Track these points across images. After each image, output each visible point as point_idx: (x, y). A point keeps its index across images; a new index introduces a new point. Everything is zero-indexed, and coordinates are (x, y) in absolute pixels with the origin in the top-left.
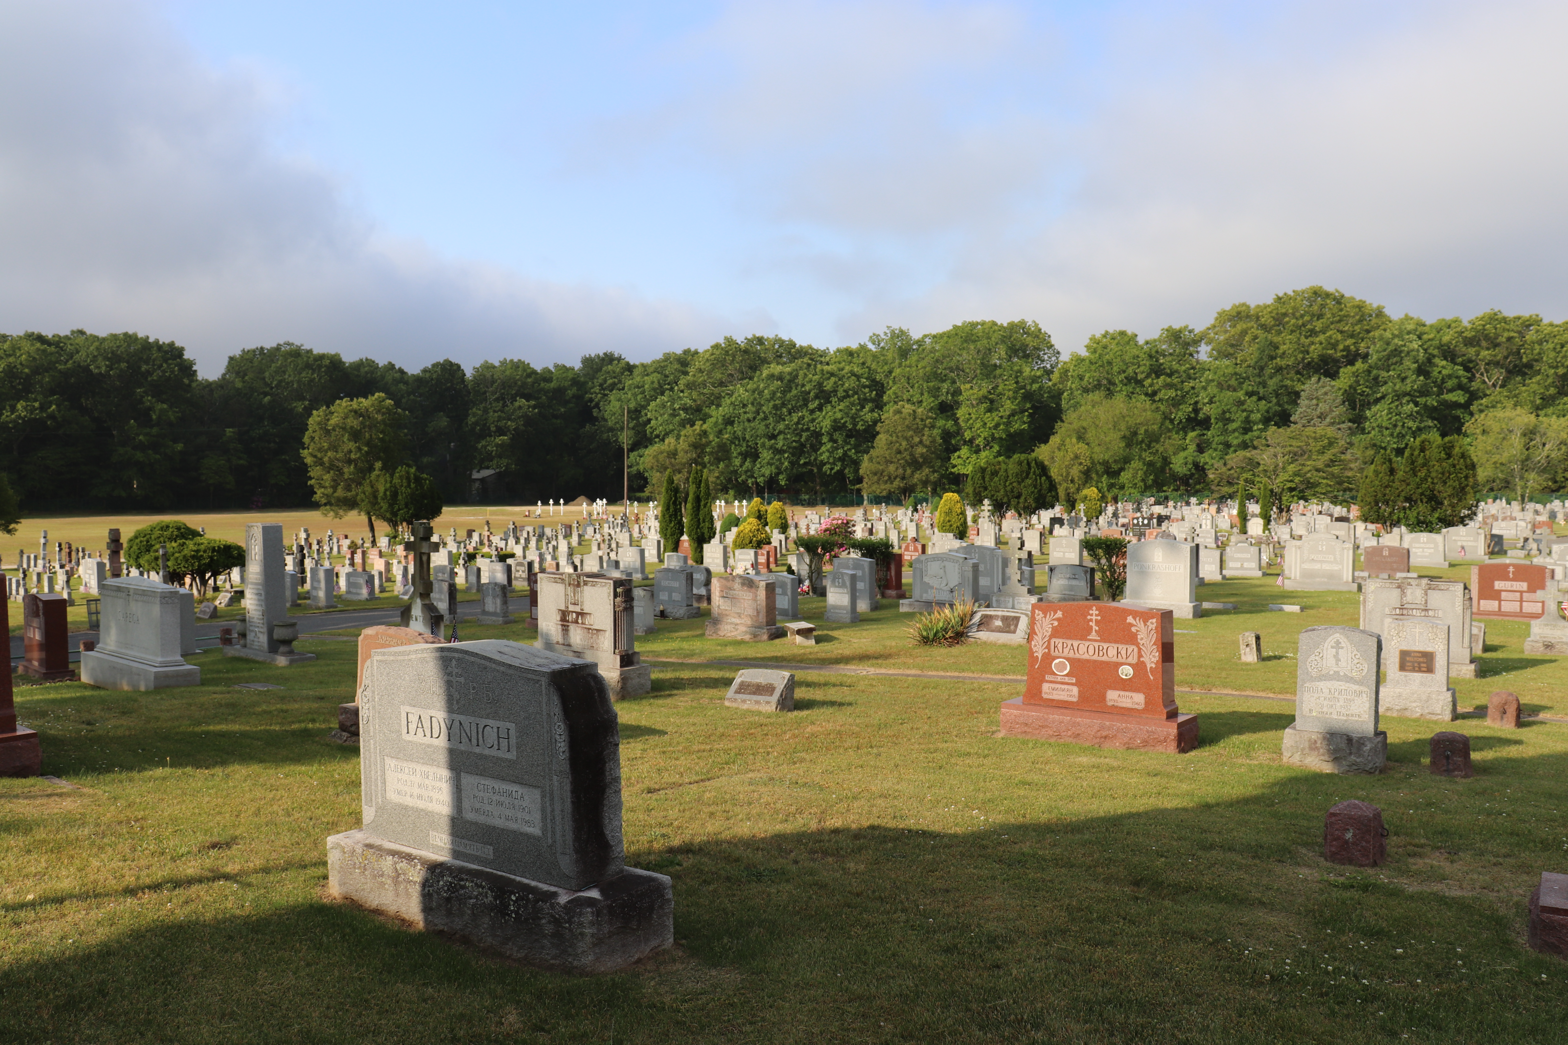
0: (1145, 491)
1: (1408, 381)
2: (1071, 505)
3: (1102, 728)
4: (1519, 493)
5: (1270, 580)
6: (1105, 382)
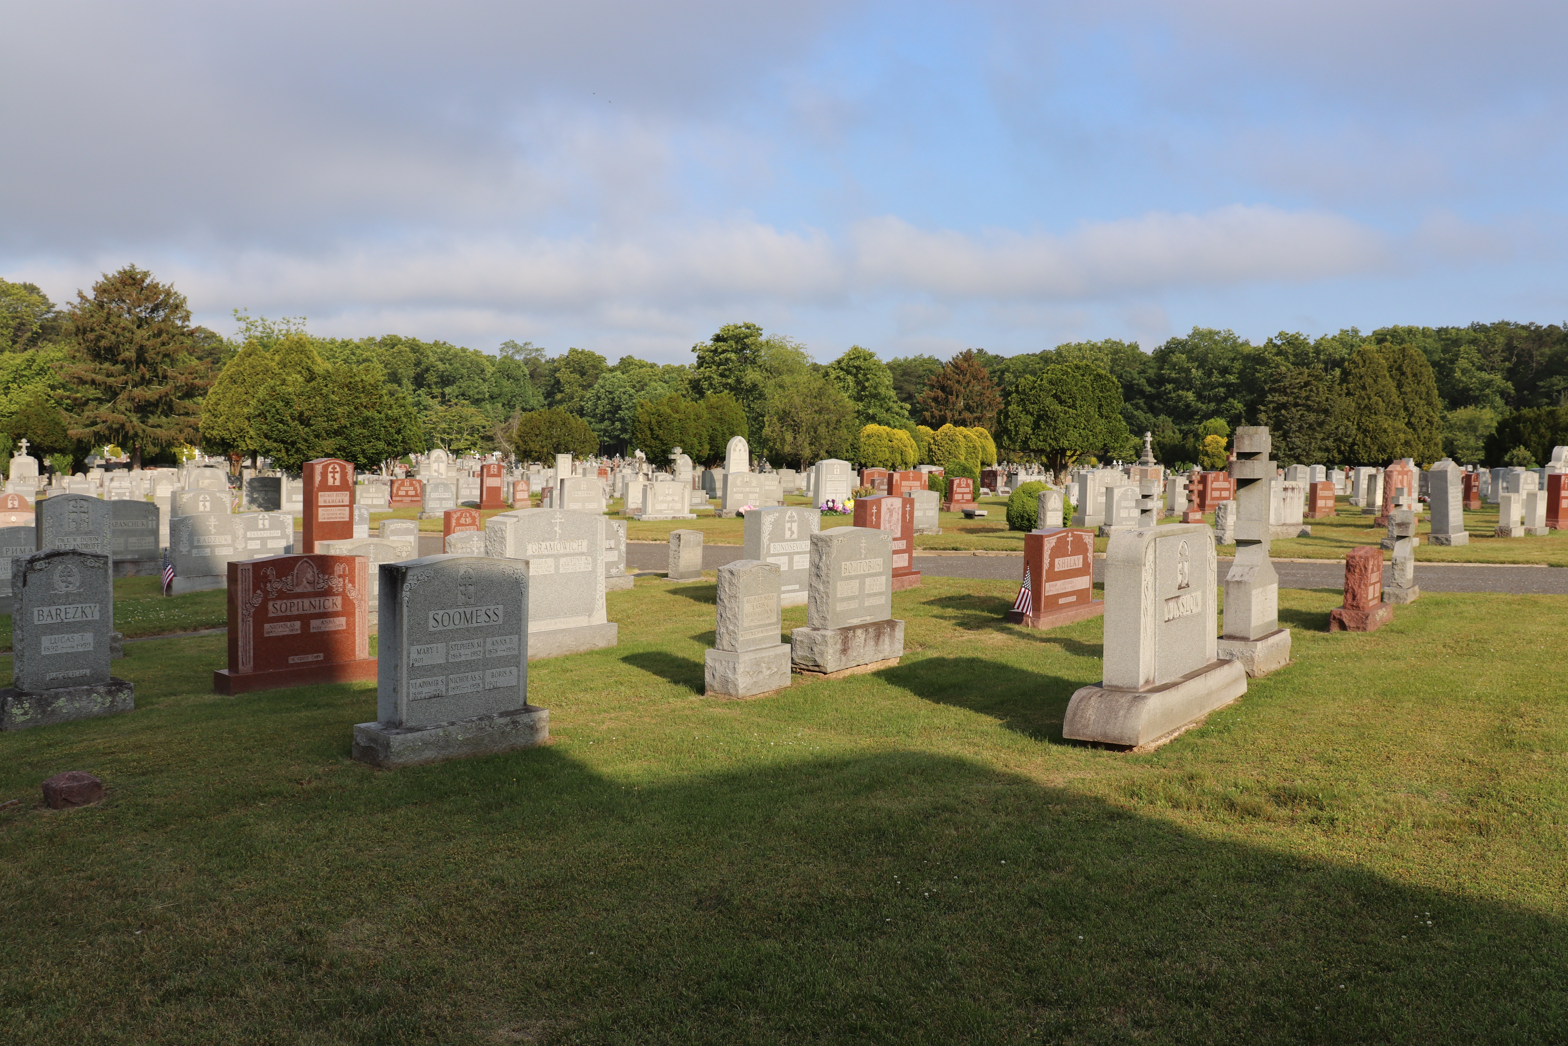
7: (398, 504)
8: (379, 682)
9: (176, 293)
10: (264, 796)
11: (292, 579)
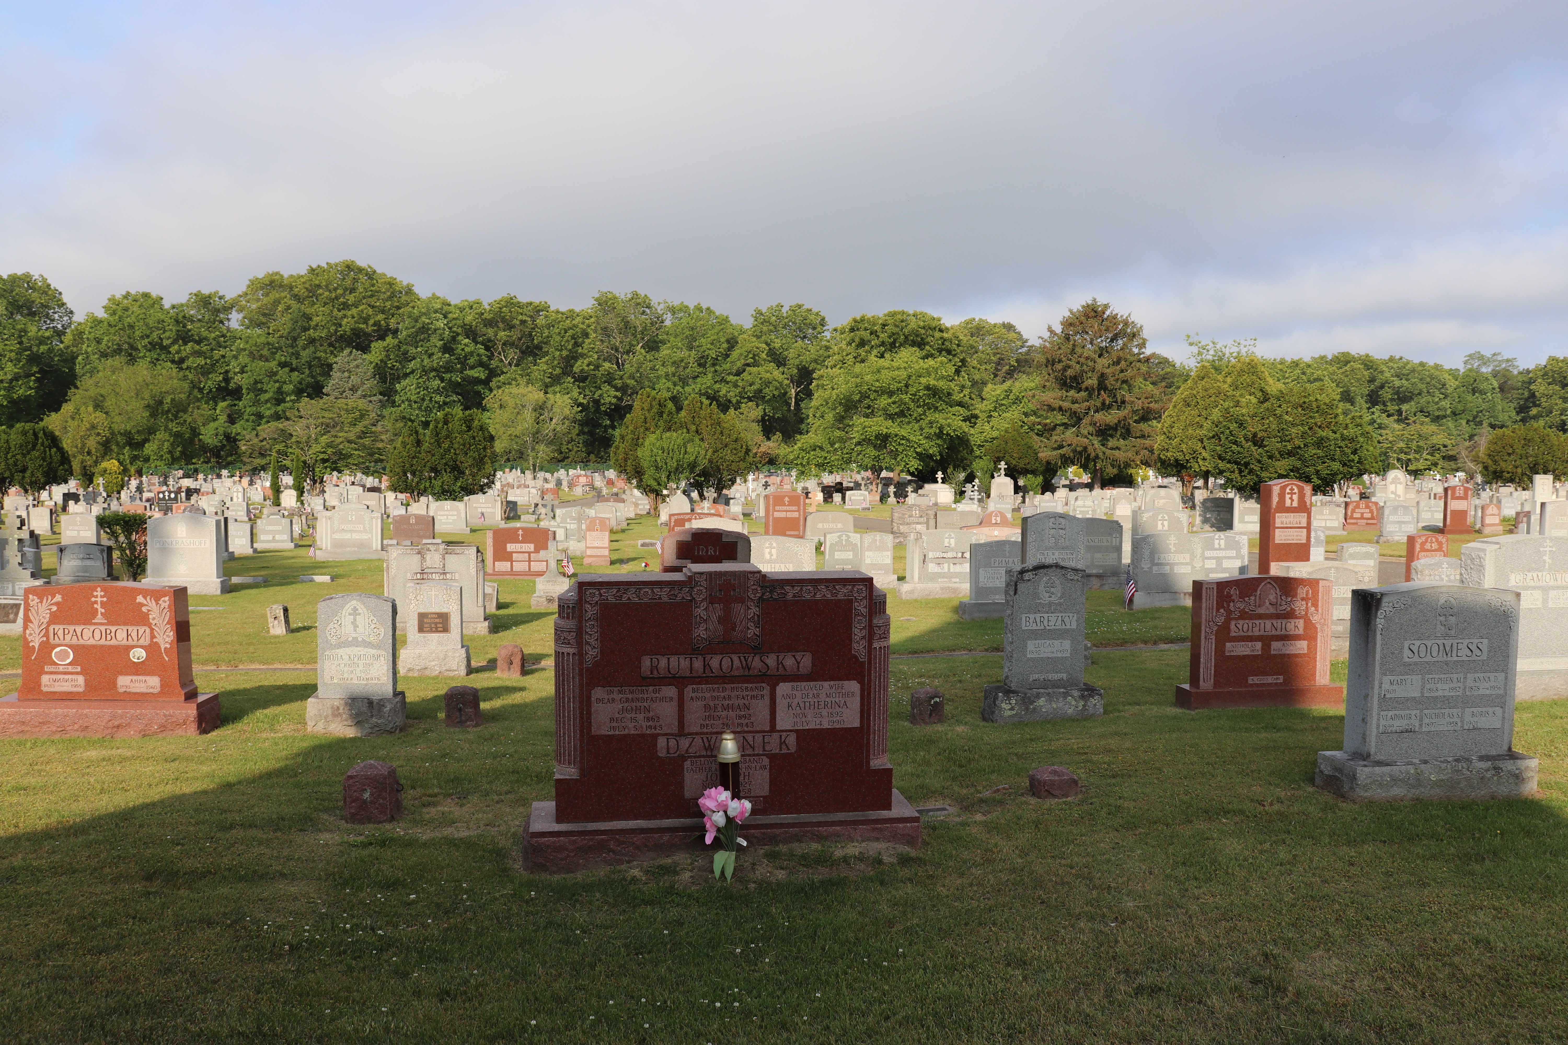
0: (172, 464)
1: (435, 357)
2: (88, 478)
3: (114, 717)
4: (531, 463)
5: (302, 552)
6: (126, 346)
7: (1353, 526)
8: (1347, 710)
9: (1133, 322)
10: (1226, 813)
11: (1255, 600)
